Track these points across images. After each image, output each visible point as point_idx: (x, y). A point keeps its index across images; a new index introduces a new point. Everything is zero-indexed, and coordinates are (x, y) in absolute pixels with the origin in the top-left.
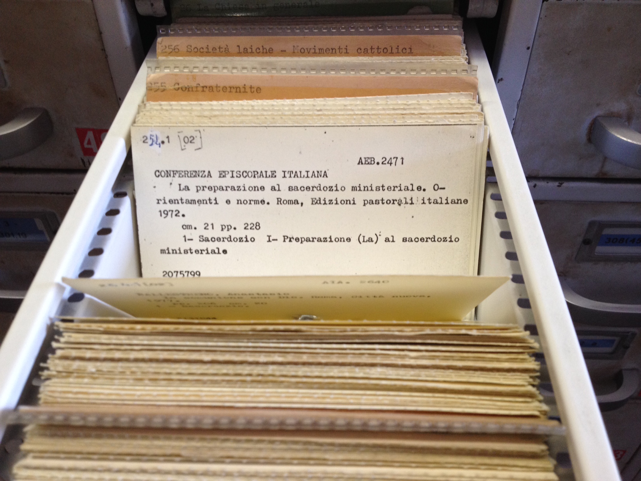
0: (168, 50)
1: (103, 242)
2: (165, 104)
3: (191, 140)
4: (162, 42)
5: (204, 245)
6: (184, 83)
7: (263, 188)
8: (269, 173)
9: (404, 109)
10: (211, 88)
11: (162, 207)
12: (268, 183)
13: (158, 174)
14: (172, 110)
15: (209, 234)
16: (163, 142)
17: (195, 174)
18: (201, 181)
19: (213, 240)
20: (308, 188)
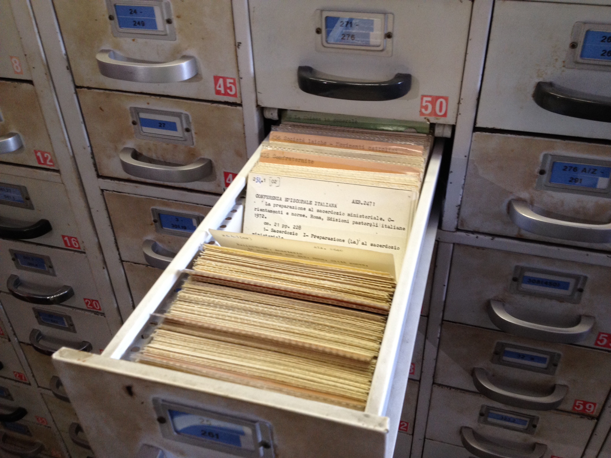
0: (275, 138)
1: (227, 223)
2: (267, 164)
3: (275, 182)
4: (272, 134)
5: (273, 234)
6: (278, 155)
7: (305, 209)
8: (309, 202)
9: (381, 180)
10: (290, 159)
11: (257, 212)
12: (307, 207)
13: (258, 196)
14: (270, 167)
15: (276, 228)
16: (262, 181)
17: (274, 198)
18: (276, 202)
19: (278, 232)
20: (326, 212)
